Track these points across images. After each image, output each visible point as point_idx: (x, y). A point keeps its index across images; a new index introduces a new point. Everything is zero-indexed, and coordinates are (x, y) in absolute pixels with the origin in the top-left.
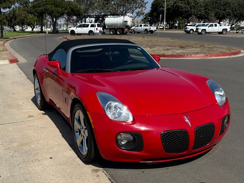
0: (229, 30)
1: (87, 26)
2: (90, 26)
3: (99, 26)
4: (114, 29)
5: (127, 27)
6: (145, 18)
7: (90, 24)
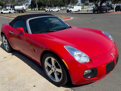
0: (60, 10)
3: (13, 10)
4: (19, 11)
5: (24, 10)
6: (29, 7)
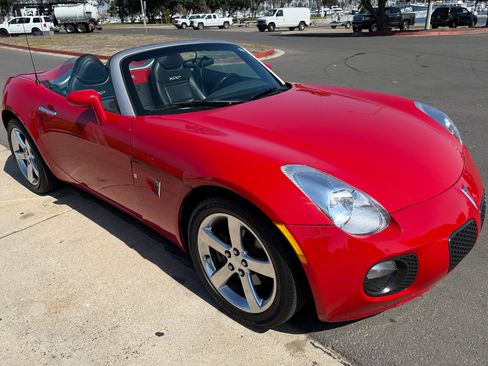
0: (231, 23)
1: (28, 21)
2: (32, 20)
3: (47, 20)
4: (72, 24)
6: (112, 9)
7: (32, 18)
